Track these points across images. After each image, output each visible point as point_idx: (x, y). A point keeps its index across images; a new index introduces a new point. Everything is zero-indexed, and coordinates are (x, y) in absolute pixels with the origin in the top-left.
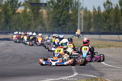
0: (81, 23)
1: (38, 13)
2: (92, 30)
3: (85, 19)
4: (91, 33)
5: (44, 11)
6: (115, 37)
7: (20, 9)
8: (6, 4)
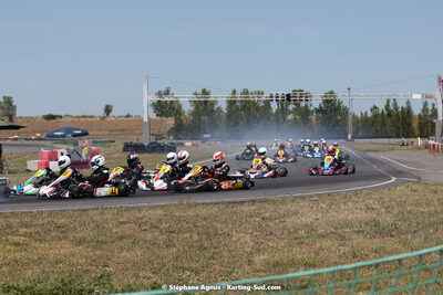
0: (350, 128)
1: (307, 120)
2: (360, 134)
3: (354, 124)
4: (360, 138)
5: (313, 117)
6: (386, 140)
7: (290, 117)
8: (277, 112)
